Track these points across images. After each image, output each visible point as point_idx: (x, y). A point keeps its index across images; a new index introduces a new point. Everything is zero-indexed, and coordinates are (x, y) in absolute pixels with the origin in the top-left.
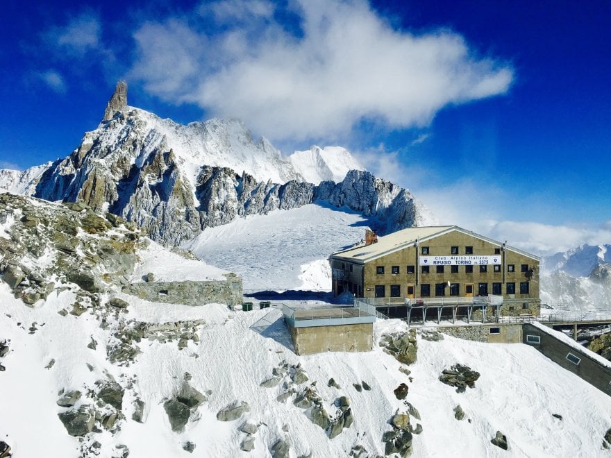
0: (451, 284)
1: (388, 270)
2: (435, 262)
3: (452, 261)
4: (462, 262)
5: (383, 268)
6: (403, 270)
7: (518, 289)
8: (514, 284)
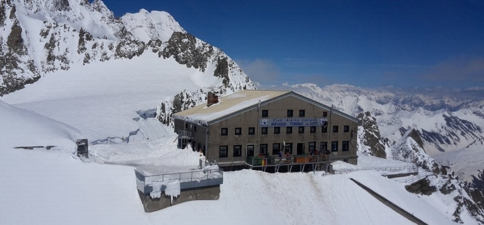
0: (286, 144)
1: (231, 131)
2: (272, 124)
3: (287, 123)
4: (295, 124)
5: (227, 129)
6: (245, 132)
7: (340, 147)
8: (337, 142)
